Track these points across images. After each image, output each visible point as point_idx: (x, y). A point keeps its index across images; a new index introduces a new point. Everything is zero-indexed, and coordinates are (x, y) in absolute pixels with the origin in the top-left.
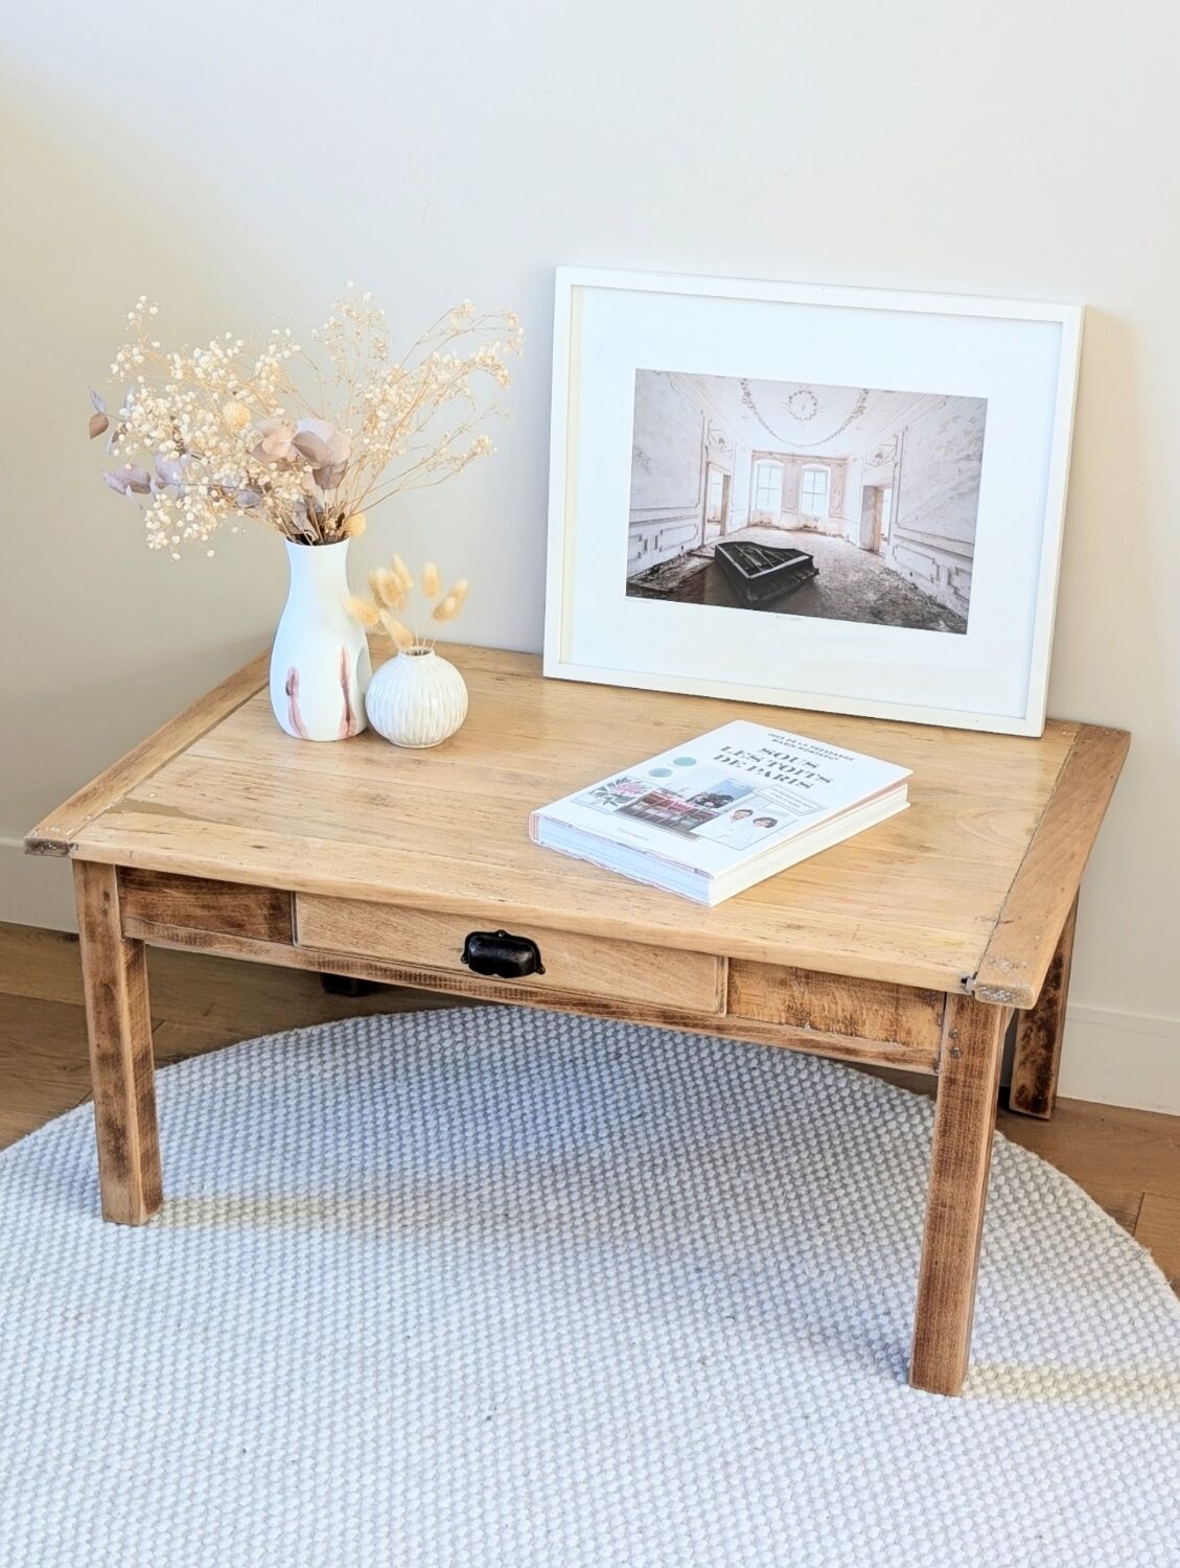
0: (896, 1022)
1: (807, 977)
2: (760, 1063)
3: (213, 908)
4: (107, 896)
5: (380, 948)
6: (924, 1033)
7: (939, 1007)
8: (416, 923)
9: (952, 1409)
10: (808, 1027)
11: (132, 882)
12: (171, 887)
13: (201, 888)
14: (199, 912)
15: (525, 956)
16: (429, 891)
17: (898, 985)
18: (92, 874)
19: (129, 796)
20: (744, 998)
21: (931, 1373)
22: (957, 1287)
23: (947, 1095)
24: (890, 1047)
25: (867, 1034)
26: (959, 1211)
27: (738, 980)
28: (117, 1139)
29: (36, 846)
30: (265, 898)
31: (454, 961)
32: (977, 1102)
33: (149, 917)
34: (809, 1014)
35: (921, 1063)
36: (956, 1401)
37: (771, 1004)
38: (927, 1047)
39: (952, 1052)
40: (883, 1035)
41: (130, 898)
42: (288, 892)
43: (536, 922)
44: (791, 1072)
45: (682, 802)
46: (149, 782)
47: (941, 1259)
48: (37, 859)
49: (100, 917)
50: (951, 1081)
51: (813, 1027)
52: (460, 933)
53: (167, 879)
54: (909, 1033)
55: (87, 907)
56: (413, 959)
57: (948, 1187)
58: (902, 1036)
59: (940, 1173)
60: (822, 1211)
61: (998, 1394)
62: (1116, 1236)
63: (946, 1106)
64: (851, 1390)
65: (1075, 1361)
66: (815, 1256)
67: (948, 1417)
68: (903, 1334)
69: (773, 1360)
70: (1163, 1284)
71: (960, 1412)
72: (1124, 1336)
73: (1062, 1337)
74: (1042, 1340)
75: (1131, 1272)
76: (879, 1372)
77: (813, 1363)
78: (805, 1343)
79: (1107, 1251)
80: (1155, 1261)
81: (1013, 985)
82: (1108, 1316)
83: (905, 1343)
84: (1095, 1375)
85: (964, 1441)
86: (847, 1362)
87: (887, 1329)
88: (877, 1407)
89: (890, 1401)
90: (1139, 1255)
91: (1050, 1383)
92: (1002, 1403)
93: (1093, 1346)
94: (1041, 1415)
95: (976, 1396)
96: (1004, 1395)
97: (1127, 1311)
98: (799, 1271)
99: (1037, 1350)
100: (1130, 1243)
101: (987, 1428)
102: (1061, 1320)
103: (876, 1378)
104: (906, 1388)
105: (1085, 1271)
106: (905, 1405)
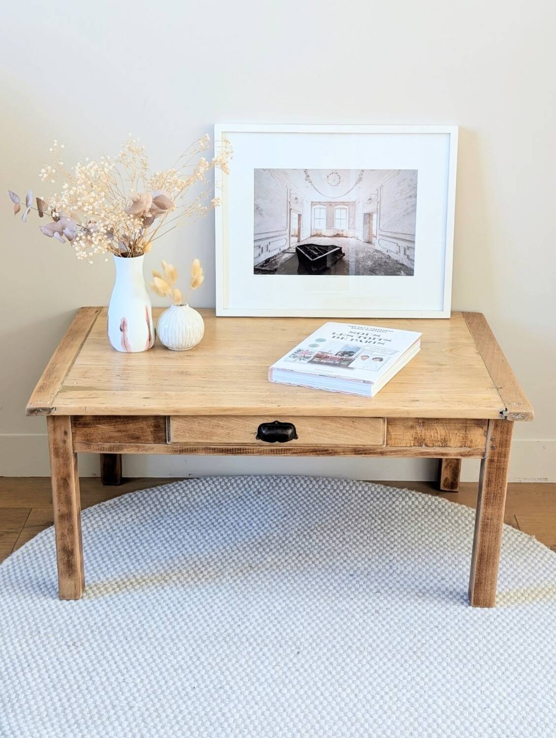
0: (465, 438)
1: (423, 423)
3: (124, 431)
4: (66, 433)
5: (214, 438)
6: (479, 440)
7: (485, 428)
8: (233, 423)
9: (494, 613)
10: (424, 446)
11: (79, 424)
12: (100, 424)
13: (117, 422)
14: (116, 434)
15: (290, 432)
16: (242, 406)
17: (467, 420)
18: (58, 423)
19: (64, 384)
20: (394, 437)
21: (481, 599)
22: (494, 556)
23: (489, 468)
24: (463, 450)
25: (452, 445)
26: (495, 521)
27: (391, 429)
28: (68, 556)
29: (33, 411)
30: (151, 422)
31: (252, 439)
32: (504, 469)
33: (88, 440)
34: (424, 440)
35: (477, 455)
36: (494, 609)
37: (406, 438)
38: (480, 447)
39: (492, 447)
40: (459, 445)
41: (78, 432)
42: (164, 417)
43: (296, 414)
45: (333, 356)
46: (68, 378)
48: (34, 417)
49: (62, 445)
50: (491, 461)
52: (256, 424)
53: (99, 419)
54: (471, 442)
55: (55, 440)
56: (232, 441)
57: (490, 511)
58: (468, 443)
59: (486, 504)
60: (389, 543)
61: (509, 603)
62: (516, 533)
63: (489, 473)
64: (448, 613)
65: (531, 585)
66: (398, 561)
67: (495, 616)
68: (455, 586)
69: (407, 607)
70: (546, 549)
71: (499, 613)
72: (544, 572)
73: (520, 577)
74: (513, 579)
75: (531, 546)
76: (455, 603)
77: (425, 605)
78: (416, 597)
79: (516, 539)
80: (538, 540)
81: (525, 411)
82: (533, 565)
83: (458, 590)
84: (543, 589)
85: (508, 624)
86: (439, 602)
87: (447, 585)
88: (464, 617)
89: (467, 614)
90: (530, 539)
91: (527, 596)
92: (513, 606)
93: (535, 578)
94: (532, 609)
95: (501, 606)
96: (512, 603)
97: (539, 562)
98: (395, 569)
99: (513, 584)
100: (524, 535)
101: (513, 618)
102: (515, 570)
103: (456, 606)
104: (470, 608)
105: (512, 549)
106: (475, 615)
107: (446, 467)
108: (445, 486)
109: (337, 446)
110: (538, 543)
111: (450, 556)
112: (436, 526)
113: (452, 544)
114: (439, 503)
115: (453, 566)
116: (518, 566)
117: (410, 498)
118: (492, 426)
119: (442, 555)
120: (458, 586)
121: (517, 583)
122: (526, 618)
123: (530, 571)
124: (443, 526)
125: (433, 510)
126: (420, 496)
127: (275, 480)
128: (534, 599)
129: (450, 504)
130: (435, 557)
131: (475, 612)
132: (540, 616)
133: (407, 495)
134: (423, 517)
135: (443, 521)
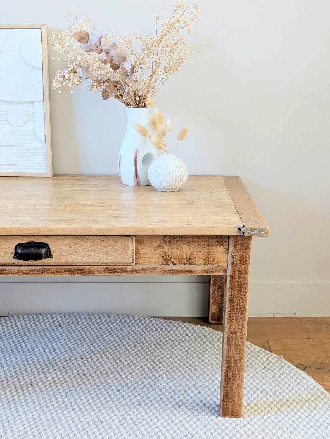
0: (208, 255)
1: (170, 242)
2: (116, 320)
6: (220, 258)
7: (226, 245)
9: (241, 422)
10: (171, 264)
15: (44, 251)
17: (208, 237)
20: (143, 256)
23: (231, 284)
25: (196, 263)
26: (239, 334)
27: (140, 248)
31: (10, 259)
32: (244, 284)
34: (171, 258)
35: (220, 271)
36: (241, 419)
37: (155, 256)
38: (222, 264)
39: (233, 264)
40: (203, 263)
43: (49, 234)
44: (128, 321)
47: (232, 357)
50: (233, 277)
51: (174, 264)
52: (12, 244)
54: (214, 259)
57: (234, 325)
58: (211, 261)
59: (230, 319)
60: (158, 363)
61: (256, 414)
62: (268, 354)
63: (231, 289)
64: (199, 423)
65: (277, 397)
66: (162, 378)
67: (242, 425)
68: (209, 399)
69: (162, 417)
70: (292, 366)
71: (245, 423)
72: (289, 385)
73: (268, 390)
74: (261, 392)
75: (280, 365)
76: (206, 414)
77: (179, 415)
78: (172, 409)
79: (267, 359)
80: (285, 360)
81: (261, 227)
82: (280, 380)
83: (211, 402)
84: (287, 400)
85: (253, 433)
86: (192, 413)
87: (202, 398)
88: (212, 427)
89: (216, 424)
90: (279, 359)
91: (273, 406)
92: (259, 416)
93: (281, 391)
94: (276, 418)
95: (248, 416)
96: (258, 414)
97: (286, 377)
98: (158, 384)
99: (261, 396)
100: (274, 355)
101: (259, 426)
102: (264, 384)
103: (207, 417)
104: (220, 418)
105: (263, 367)
106: (223, 424)
107: (213, 304)
108: (213, 320)
109: (90, 265)
110: (286, 362)
111: (209, 373)
112: (201, 349)
113: (212, 364)
114: (206, 331)
115: (210, 381)
116: (267, 381)
117: (182, 328)
118: (232, 244)
119: (202, 372)
120: (211, 399)
121: (265, 396)
122: (270, 427)
123: (277, 385)
124: (207, 350)
125: (200, 337)
126: (191, 326)
127: (75, 317)
128: (279, 409)
129: (214, 332)
130: (195, 375)
131: (224, 421)
132: (284, 425)
133: (180, 326)
134: (191, 342)
135: (207, 345)
